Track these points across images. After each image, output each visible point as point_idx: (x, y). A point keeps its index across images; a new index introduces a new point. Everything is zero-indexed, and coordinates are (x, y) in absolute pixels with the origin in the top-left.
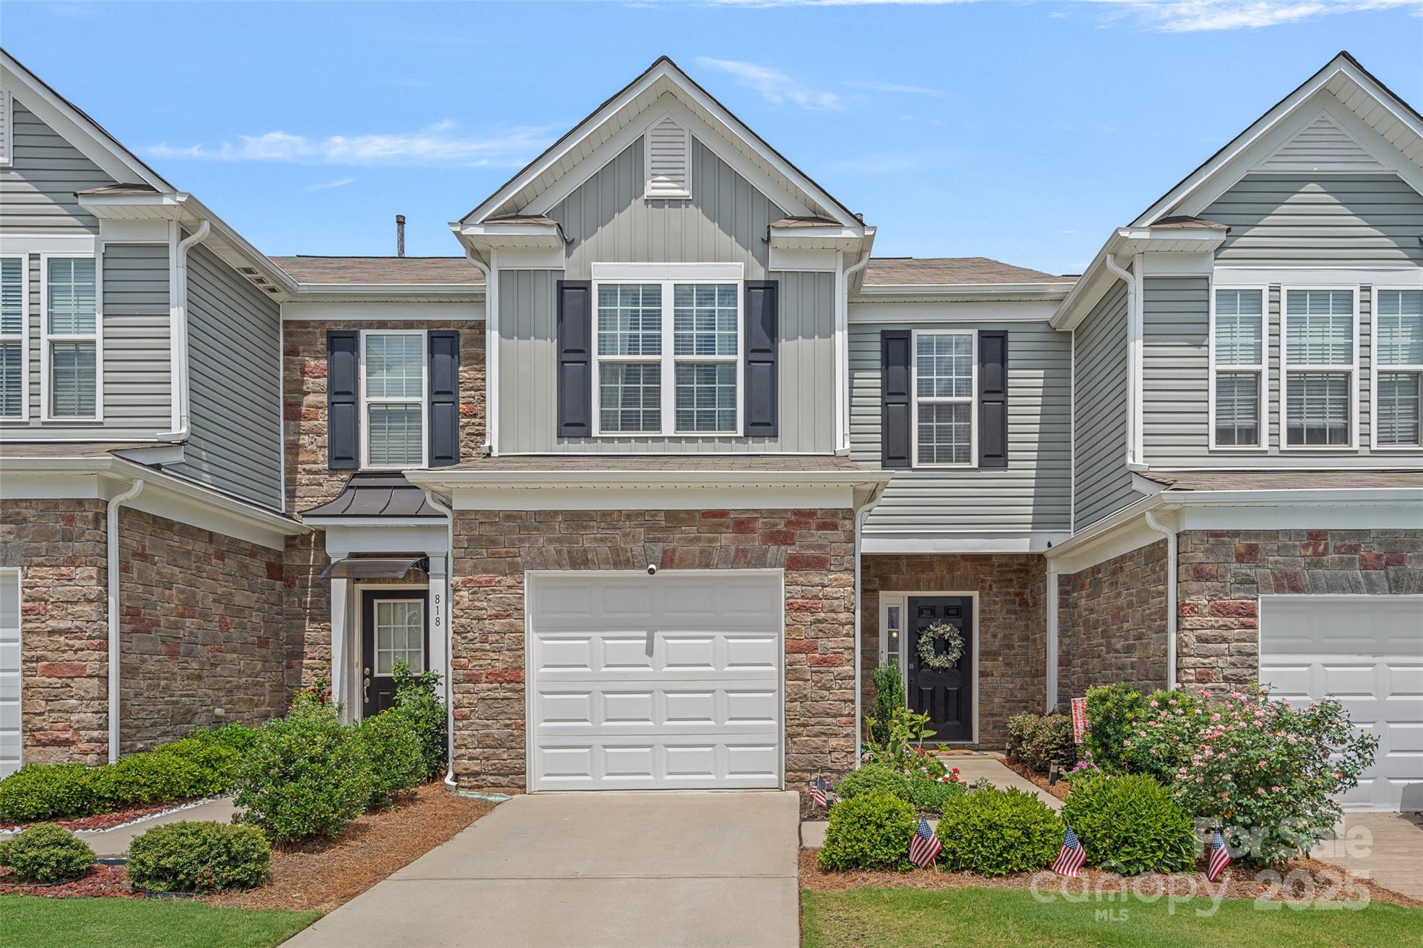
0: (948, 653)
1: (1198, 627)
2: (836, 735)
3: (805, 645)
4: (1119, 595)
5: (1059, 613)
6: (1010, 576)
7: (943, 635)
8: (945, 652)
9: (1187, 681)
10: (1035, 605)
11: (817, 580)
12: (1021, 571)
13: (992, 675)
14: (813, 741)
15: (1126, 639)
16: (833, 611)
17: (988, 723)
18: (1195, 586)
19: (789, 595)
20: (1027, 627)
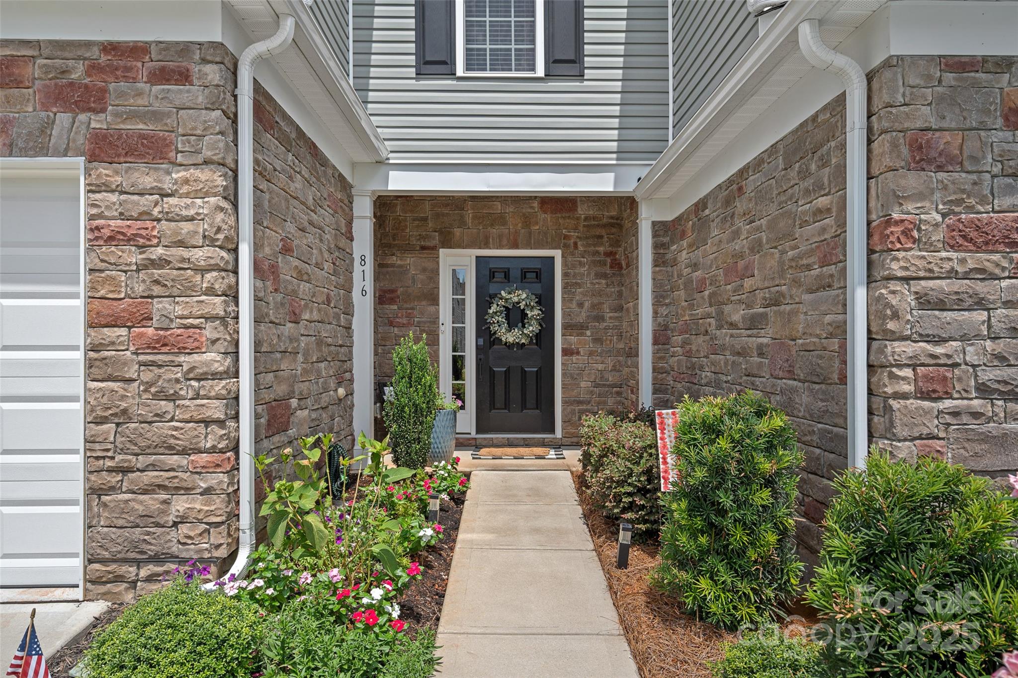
0: (523, 326)
1: (922, 274)
2: (187, 489)
3: (124, 310)
4: (736, 234)
5: (654, 272)
6: (598, 231)
7: (518, 303)
8: (520, 325)
9: (897, 396)
10: (628, 266)
11: (148, 181)
12: (612, 225)
13: (578, 353)
14: (141, 502)
15: (749, 306)
16: (181, 244)
17: (573, 412)
18: (912, 181)
19: (94, 211)
20: (620, 294)
